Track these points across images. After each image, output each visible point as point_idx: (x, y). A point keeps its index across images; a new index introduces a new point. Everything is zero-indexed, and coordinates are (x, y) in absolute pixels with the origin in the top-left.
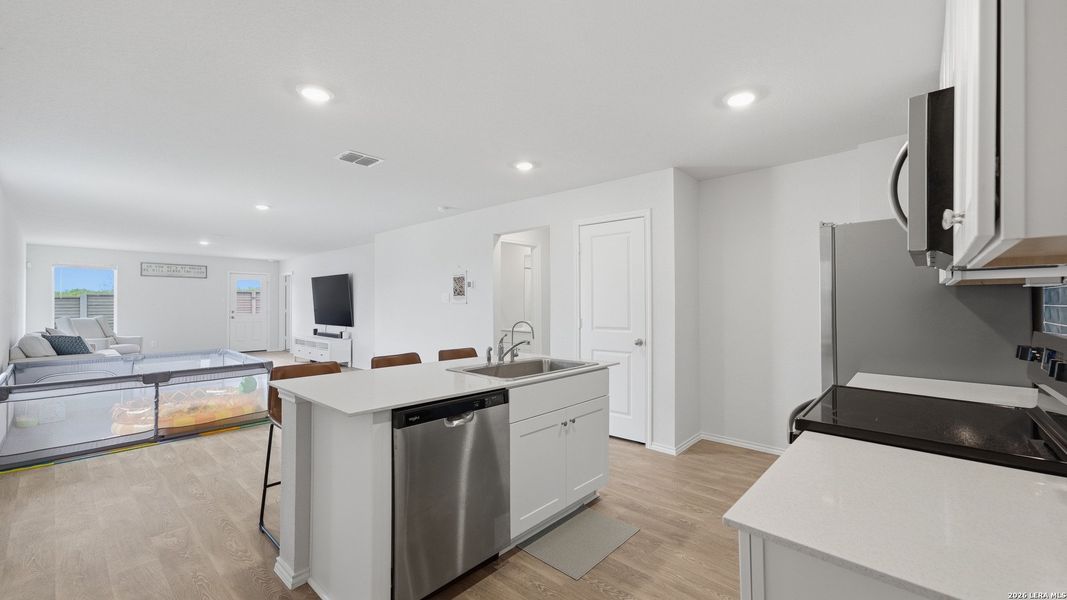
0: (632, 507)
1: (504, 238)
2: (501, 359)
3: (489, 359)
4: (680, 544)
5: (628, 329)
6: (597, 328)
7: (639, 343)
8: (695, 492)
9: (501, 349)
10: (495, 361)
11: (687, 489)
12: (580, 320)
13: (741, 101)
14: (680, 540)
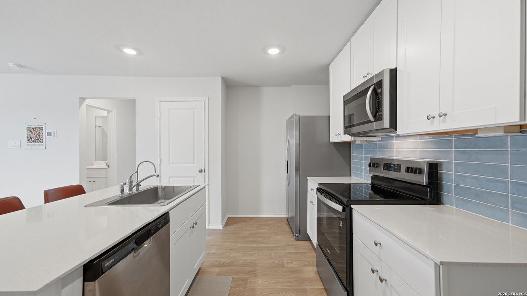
0: (220, 265)
1: (87, 102)
2: (130, 190)
3: (122, 191)
4: (256, 276)
5: (193, 163)
6: (172, 163)
7: (201, 171)
8: (243, 245)
9: (131, 182)
10: (126, 191)
11: (239, 245)
12: (160, 159)
13: (274, 52)
14: (254, 273)
